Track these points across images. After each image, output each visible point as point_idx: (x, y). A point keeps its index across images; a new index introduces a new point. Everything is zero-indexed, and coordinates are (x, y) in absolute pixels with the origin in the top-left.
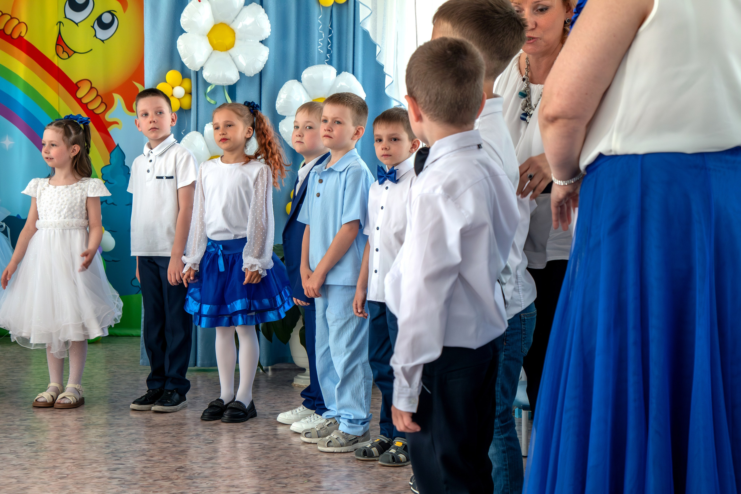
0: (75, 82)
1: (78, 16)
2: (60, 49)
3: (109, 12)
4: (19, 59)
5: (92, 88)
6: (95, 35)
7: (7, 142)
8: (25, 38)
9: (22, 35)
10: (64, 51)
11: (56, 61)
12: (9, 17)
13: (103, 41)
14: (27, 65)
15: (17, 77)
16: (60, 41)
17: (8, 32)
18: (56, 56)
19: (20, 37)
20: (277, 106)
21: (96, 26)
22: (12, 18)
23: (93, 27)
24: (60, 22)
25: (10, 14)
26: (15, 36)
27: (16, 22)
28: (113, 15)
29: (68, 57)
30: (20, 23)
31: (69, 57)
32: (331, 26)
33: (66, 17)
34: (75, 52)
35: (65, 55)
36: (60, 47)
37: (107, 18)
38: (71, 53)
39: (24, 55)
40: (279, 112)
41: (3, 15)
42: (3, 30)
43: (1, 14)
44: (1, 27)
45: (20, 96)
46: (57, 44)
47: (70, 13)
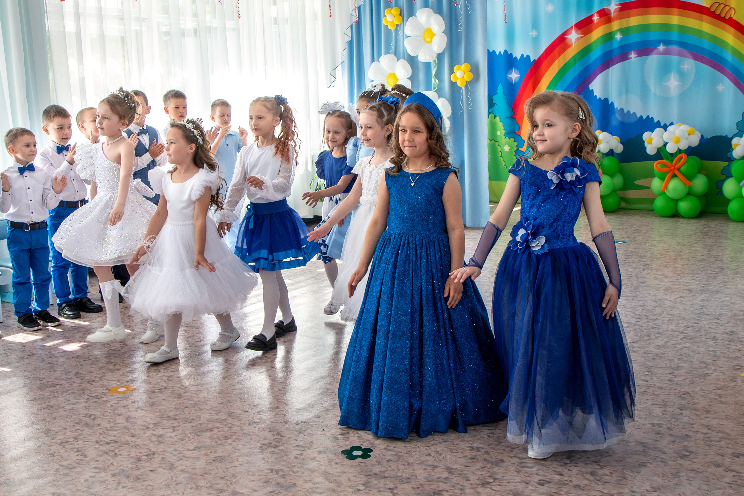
4: (729, 32)
7: (720, 88)
8: (733, 18)
9: (732, 16)
12: (724, 6)
14: (735, 36)
15: (727, 44)
17: (723, 15)
19: (731, 18)
22: (725, 6)
25: (724, 3)
26: (727, 17)
27: (728, 8)
30: (730, 8)
39: (732, 30)
41: (720, 4)
42: (720, 14)
43: (718, 4)
44: (718, 13)
45: (729, 57)
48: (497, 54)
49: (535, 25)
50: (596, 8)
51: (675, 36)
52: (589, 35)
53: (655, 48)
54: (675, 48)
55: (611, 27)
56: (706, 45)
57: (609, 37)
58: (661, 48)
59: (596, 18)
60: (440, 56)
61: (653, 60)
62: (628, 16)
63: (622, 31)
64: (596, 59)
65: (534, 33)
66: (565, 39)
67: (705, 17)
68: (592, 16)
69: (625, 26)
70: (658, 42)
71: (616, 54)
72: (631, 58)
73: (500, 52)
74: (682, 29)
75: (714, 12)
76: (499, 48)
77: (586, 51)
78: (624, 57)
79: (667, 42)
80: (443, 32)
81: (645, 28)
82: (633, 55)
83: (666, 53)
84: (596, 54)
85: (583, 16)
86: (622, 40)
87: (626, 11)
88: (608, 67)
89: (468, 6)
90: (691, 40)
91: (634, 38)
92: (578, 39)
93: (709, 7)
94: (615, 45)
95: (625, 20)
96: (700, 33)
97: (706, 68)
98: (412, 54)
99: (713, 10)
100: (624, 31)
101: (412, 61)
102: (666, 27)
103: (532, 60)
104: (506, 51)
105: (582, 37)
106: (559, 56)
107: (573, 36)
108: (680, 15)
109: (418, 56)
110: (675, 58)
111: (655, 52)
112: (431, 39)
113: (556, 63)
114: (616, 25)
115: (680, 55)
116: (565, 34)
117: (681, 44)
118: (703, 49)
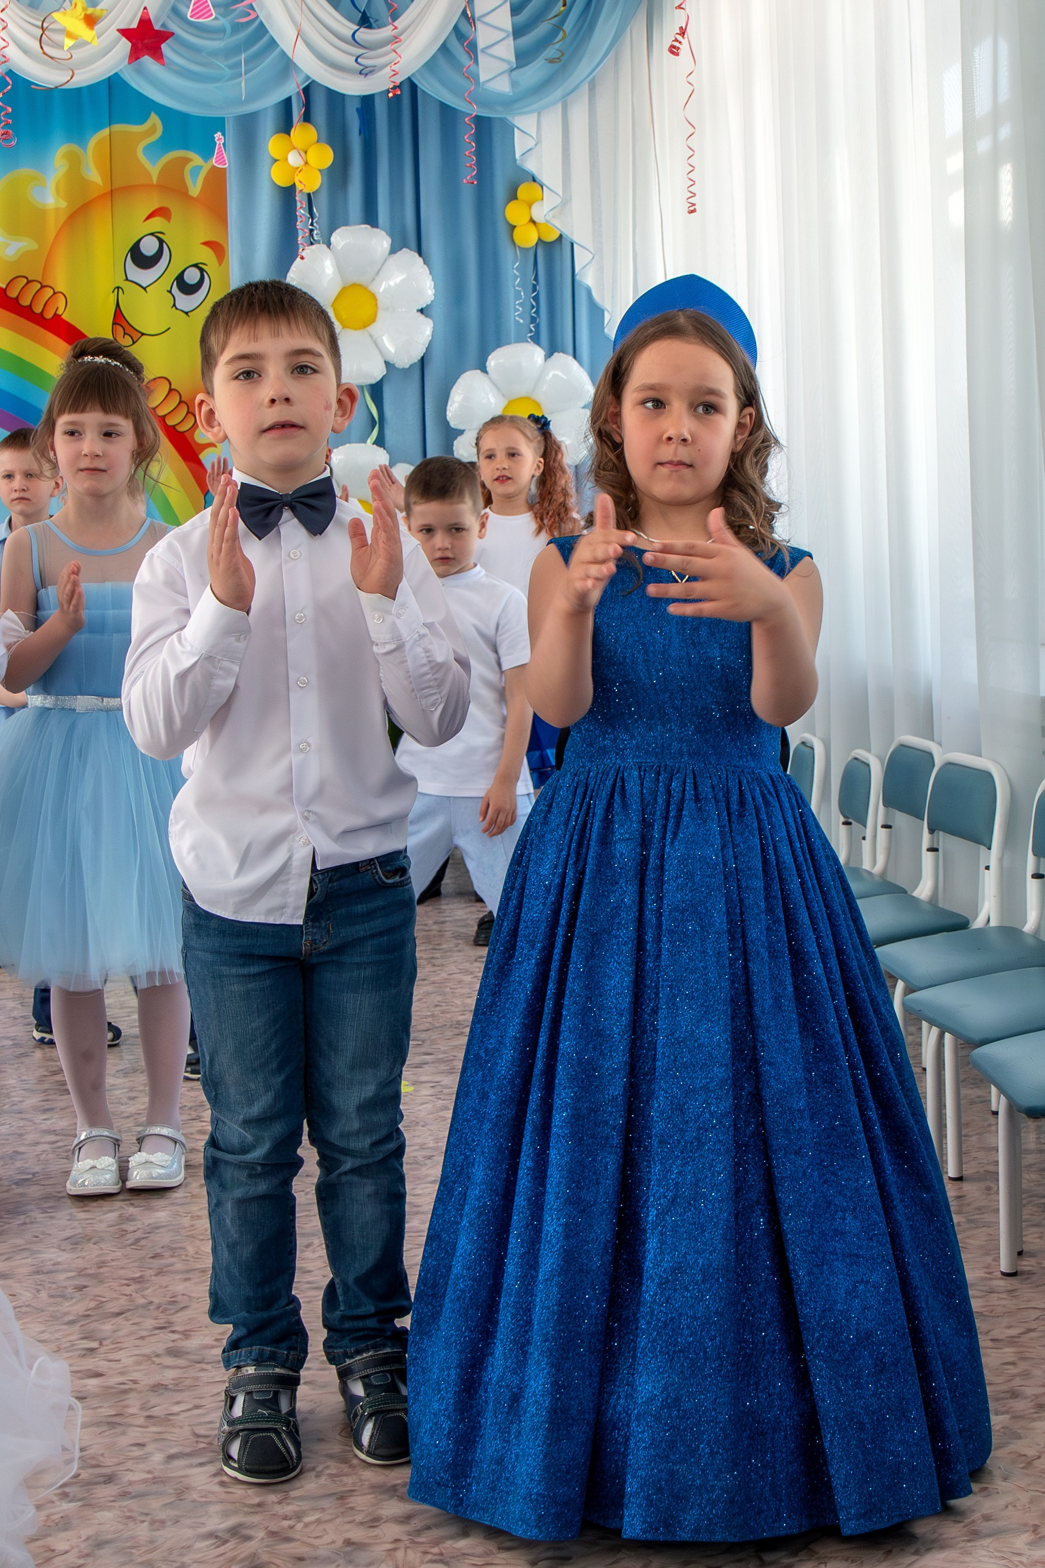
1: (145, 276)
2: (120, 331)
3: (196, 266)
5: (171, 390)
6: (174, 305)
8: (63, 317)
9: (60, 312)
10: (125, 334)
12: (39, 286)
13: (187, 313)
16: (119, 317)
17: (38, 309)
19: (57, 317)
20: (450, 415)
21: (175, 290)
22: (43, 287)
23: (170, 292)
24: (118, 288)
25: (40, 280)
26: (49, 315)
27: (49, 293)
28: (202, 271)
29: (131, 343)
30: (55, 293)
31: (134, 343)
32: (536, 279)
33: (127, 279)
34: (143, 334)
36: (118, 327)
37: (192, 276)
38: (136, 336)
40: (453, 424)
41: (29, 282)
42: (30, 306)
43: (25, 281)
44: (25, 302)
46: (115, 323)
47: (135, 273)
75: (16, 298)
93: (4, 287)
99: (13, 294)
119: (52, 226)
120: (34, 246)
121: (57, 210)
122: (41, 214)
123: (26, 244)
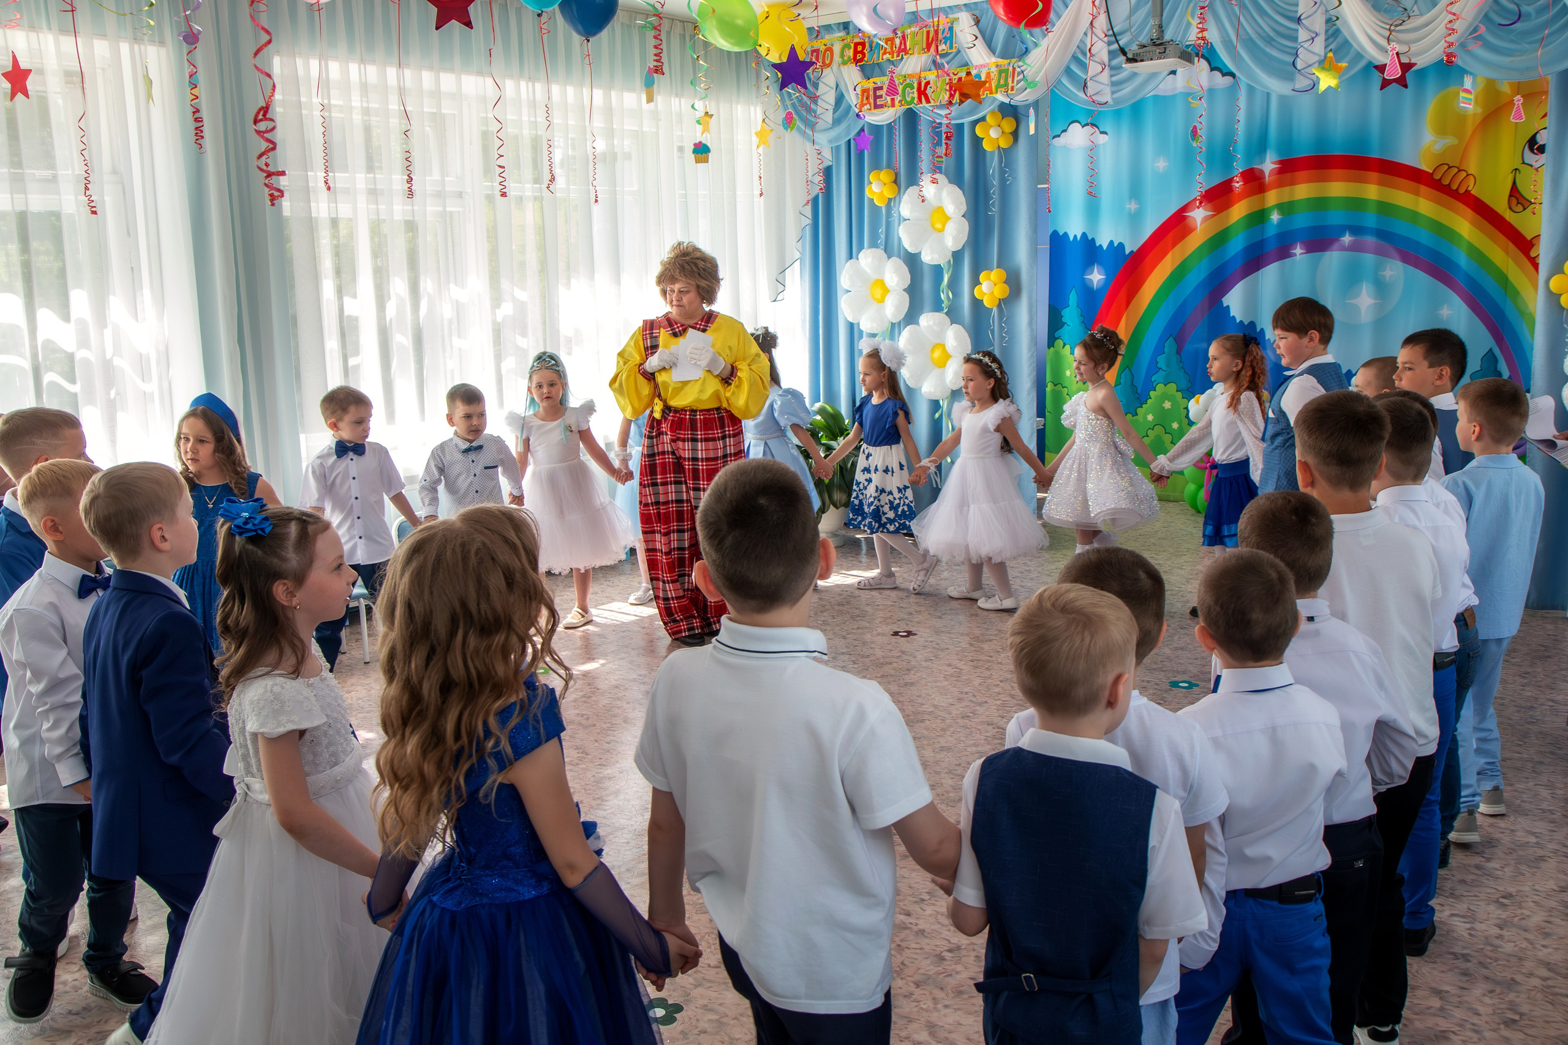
0: (1529, 238)
1: (1536, 160)
2: (1514, 201)
4: (1465, 217)
7: (1445, 312)
8: (1472, 192)
9: (1470, 189)
10: (1518, 203)
11: (1508, 216)
12: (1456, 170)
14: (1474, 224)
15: (1459, 236)
16: (1514, 192)
17: (1454, 187)
18: (1508, 210)
19: (1467, 192)
22: (1459, 171)
24: (1516, 169)
25: (1457, 166)
26: (1462, 191)
27: (1464, 174)
29: (1522, 210)
30: (1467, 175)
31: (1524, 210)
33: (1523, 163)
34: (1531, 203)
35: (1520, 208)
36: (1514, 199)
38: (1527, 204)
39: (1469, 212)
41: (1450, 168)
42: (1449, 185)
43: (1447, 167)
44: (1446, 182)
45: (1462, 260)
46: (1511, 196)
47: (1530, 157)
48: (1071, 239)
49: (1136, 190)
50: (1239, 167)
51: (1370, 220)
52: (1224, 213)
53: (1337, 240)
54: (1370, 239)
55: (1263, 200)
56: (1424, 237)
57: (1259, 217)
58: (1347, 239)
59: (1238, 185)
60: (957, 256)
61: (1333, 259)
62: (1293, 183)
63: (1282, 208)
64: (1236, 255)
65: (1133, 206)
66: (1184, 218)
67: (1423, 188)
68: (1231, 180)
69: (1286, 200)
70: (1343, 229)
71: (1271, 246)
72: (1295, 255)
73: (1075, 236)
74: (1385, 209)
75: (1440, 179)
76: (1074, 227)
77: (1219, 240)
78: (1284, 253)
79: (1356, 230)
80: (963, 216)
81: (1320, 204)
82: (1298, 250)
83: (1355, 247)
84: (1237, 245)
85: (1216, 180)
86: (1281, 223)
87: (1289, 175)
88: (1258, 269)
89: (1006, 172)
90: (1401, 228)
91: (1302, 221)
92: (1205, 219)
93: (1431, 171)
94: (1271, 231)
95: (1287, 189)
96: (1414, 216)
97: (1422, 278)
98: (911, 250)
99: (1437, 177)
100: (1286, 208)
101: (912, 261)
102: (1356, 204)
103: (1127, 252)
104: (1084, 235)
105: (1214, 215)
106: (1174, 246)
107: (1198, 215)
108: (1381, 183)
109: (920, 253)
110: (1369, 259)
111: (1336, 246)
112: (944, 226)
113: (1169, 257)
114: (1272, 197)
115: (1379, 252)
116: (1184, 209)
117: (1382, 234)
118: (1418, 244)
119: (1470, 127)
120: (1455, 141)
121: (1475, 115)
122: (1462, 118)
123: (1450, 140)
